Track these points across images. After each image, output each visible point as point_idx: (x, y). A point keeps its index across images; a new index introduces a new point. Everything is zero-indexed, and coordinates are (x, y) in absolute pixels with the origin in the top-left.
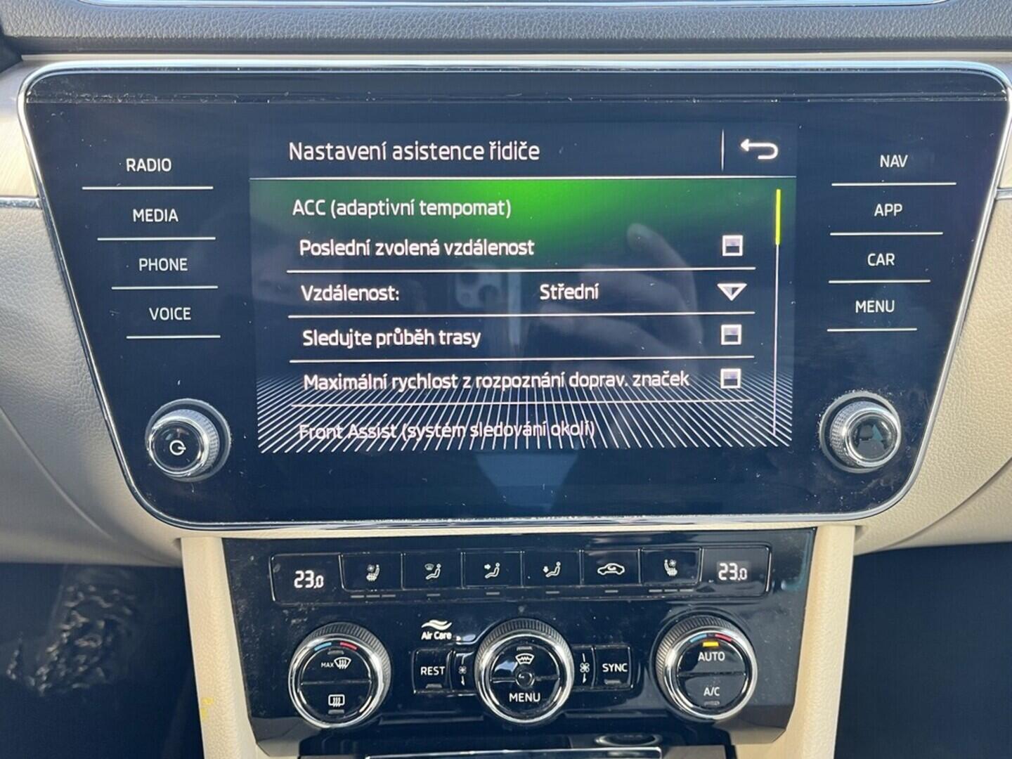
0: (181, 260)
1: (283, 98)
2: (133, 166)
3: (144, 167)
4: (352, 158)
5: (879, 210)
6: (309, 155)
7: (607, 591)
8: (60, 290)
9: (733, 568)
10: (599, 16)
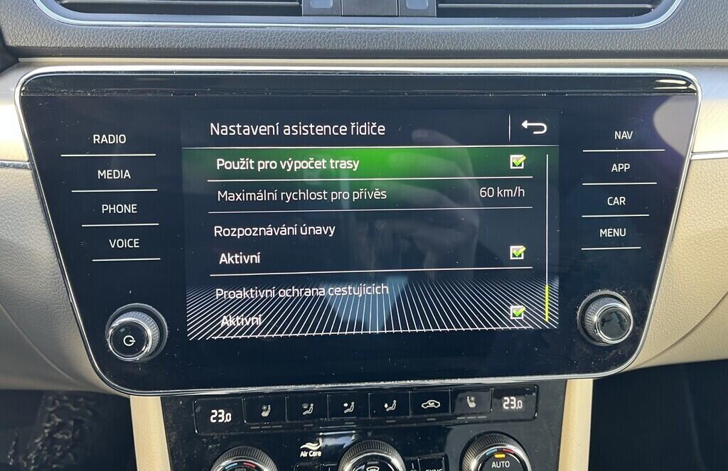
0: (133, 205)
1: (206, 92)
2: (98, 140)
3: (106, 140)
4: (255, 134)
5: (614, 168)
6: (224, 132)
7: (428, 420)
8: (44, 227)
9: (513, 401)
10: (423, 35)
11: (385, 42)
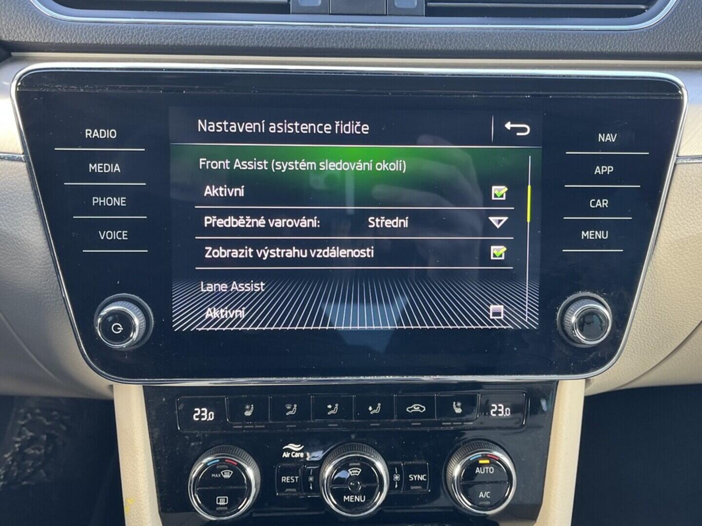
0: (122, 198)
1: (194, 90)
2: (90, 134)
3: (97, 135)
4: (241, 130)
5: (597, 170)
6: (211, 128)
7: (413, 424)
8: (37, 218)
9: (500, 408)
11: (372, 41)
